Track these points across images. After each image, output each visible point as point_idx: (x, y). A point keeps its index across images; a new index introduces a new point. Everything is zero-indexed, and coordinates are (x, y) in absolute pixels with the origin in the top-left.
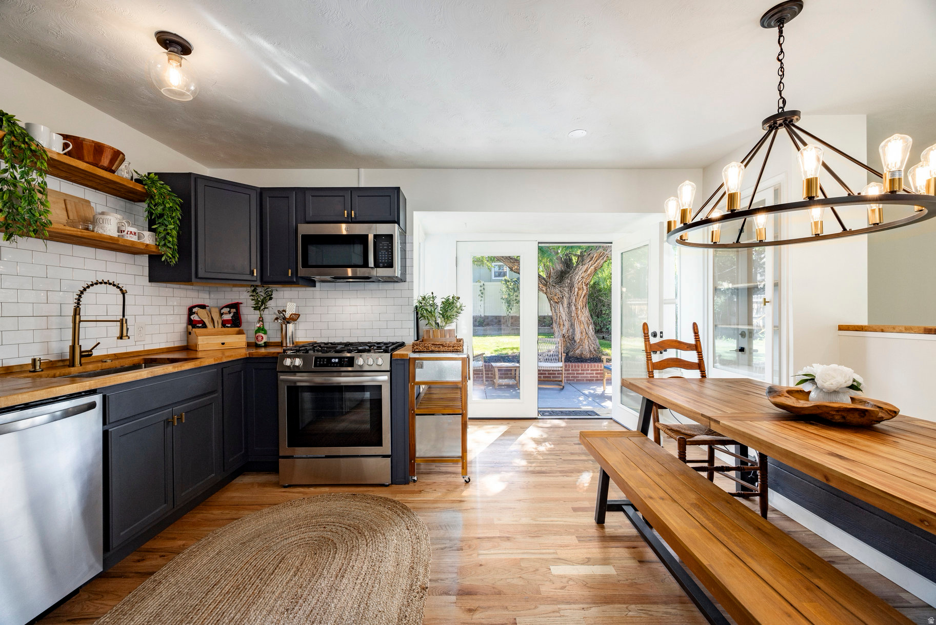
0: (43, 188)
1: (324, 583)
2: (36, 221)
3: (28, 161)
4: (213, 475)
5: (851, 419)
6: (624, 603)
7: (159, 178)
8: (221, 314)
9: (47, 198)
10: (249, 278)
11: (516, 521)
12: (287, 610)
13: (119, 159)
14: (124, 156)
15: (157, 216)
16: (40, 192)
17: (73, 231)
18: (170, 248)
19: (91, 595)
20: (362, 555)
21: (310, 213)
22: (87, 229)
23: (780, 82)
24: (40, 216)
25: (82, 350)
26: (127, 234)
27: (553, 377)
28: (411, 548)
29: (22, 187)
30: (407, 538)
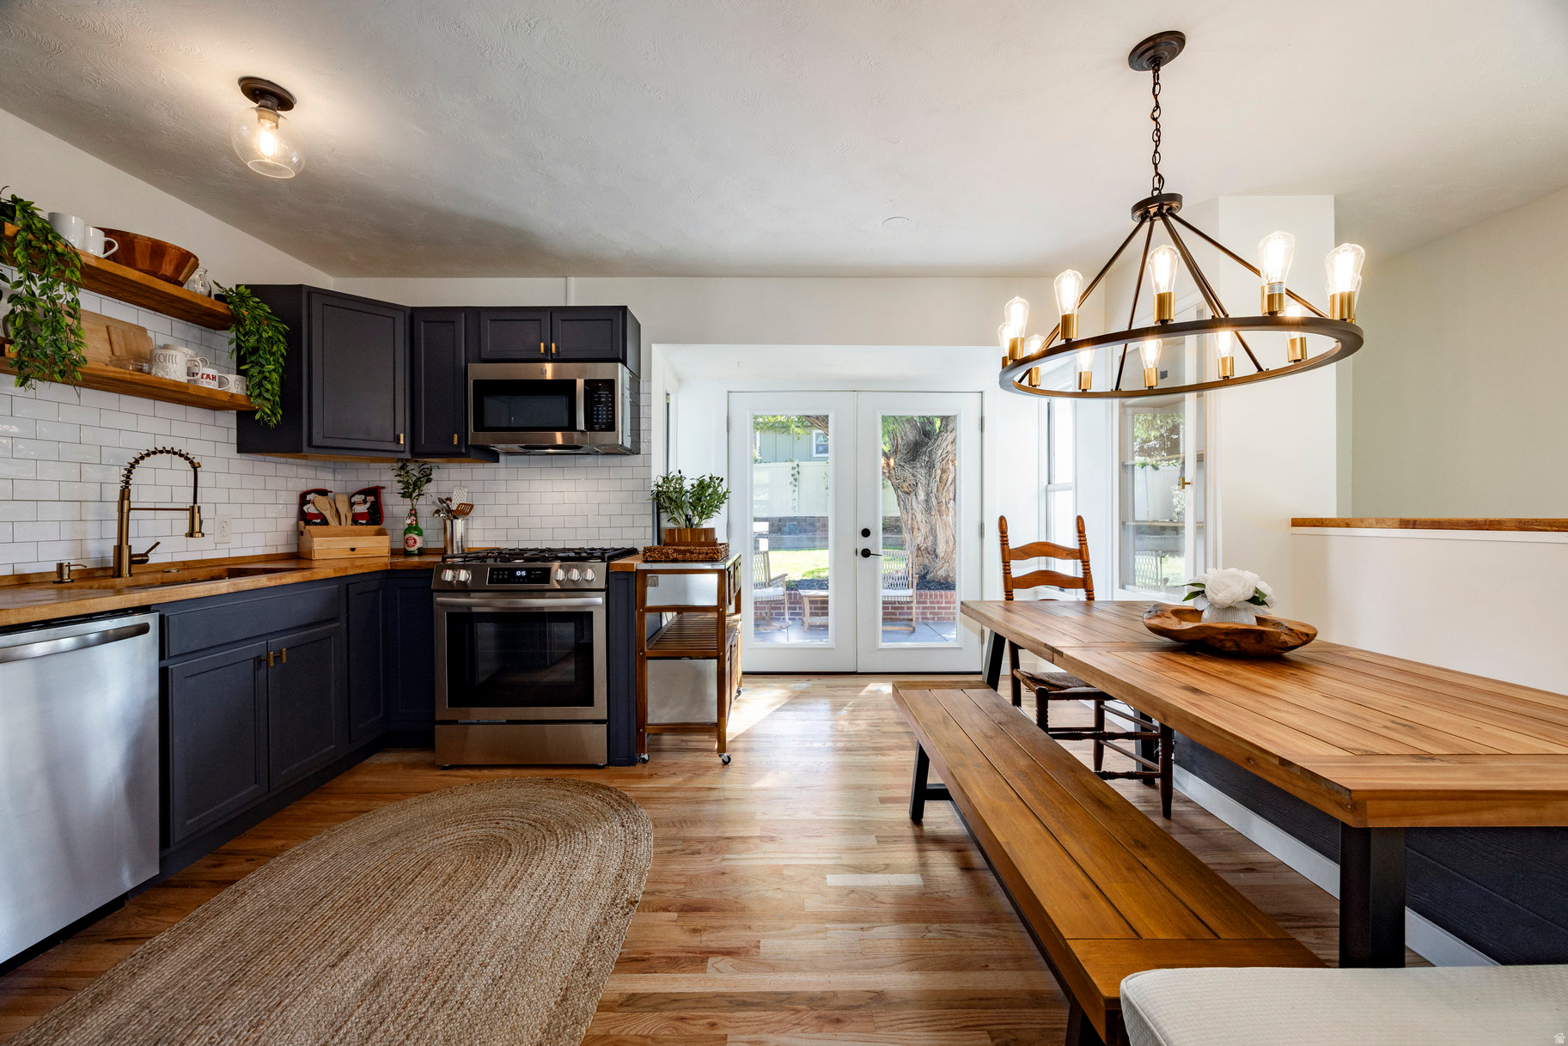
0: (73, 309)
1: (485, 896)
2: (64, 358)
3: (52, 269)
4: (332, 746)
5: (1247, 646)
6: (925, 922)
7: (252, 293)
8: (352, 505)
9: (79, 323)
10: (392, 447)
11: (789, 815)
12: (427, 929)
13: (189, 265)
14: (198, 260)
15: (248, 351)
16: (70, 314)
17: (119, 373)
18: (269, 400)
19: (141, 909)
20: (548, 860)
21: (488, 347)
22: (141, 370)
23: (1156, 152)
24: (69, 350)
25: (133, 553)
26: (202, 378)
27: (900, 614)
28: (623, 851)
29: (44, 307)
30: (619, 838)
